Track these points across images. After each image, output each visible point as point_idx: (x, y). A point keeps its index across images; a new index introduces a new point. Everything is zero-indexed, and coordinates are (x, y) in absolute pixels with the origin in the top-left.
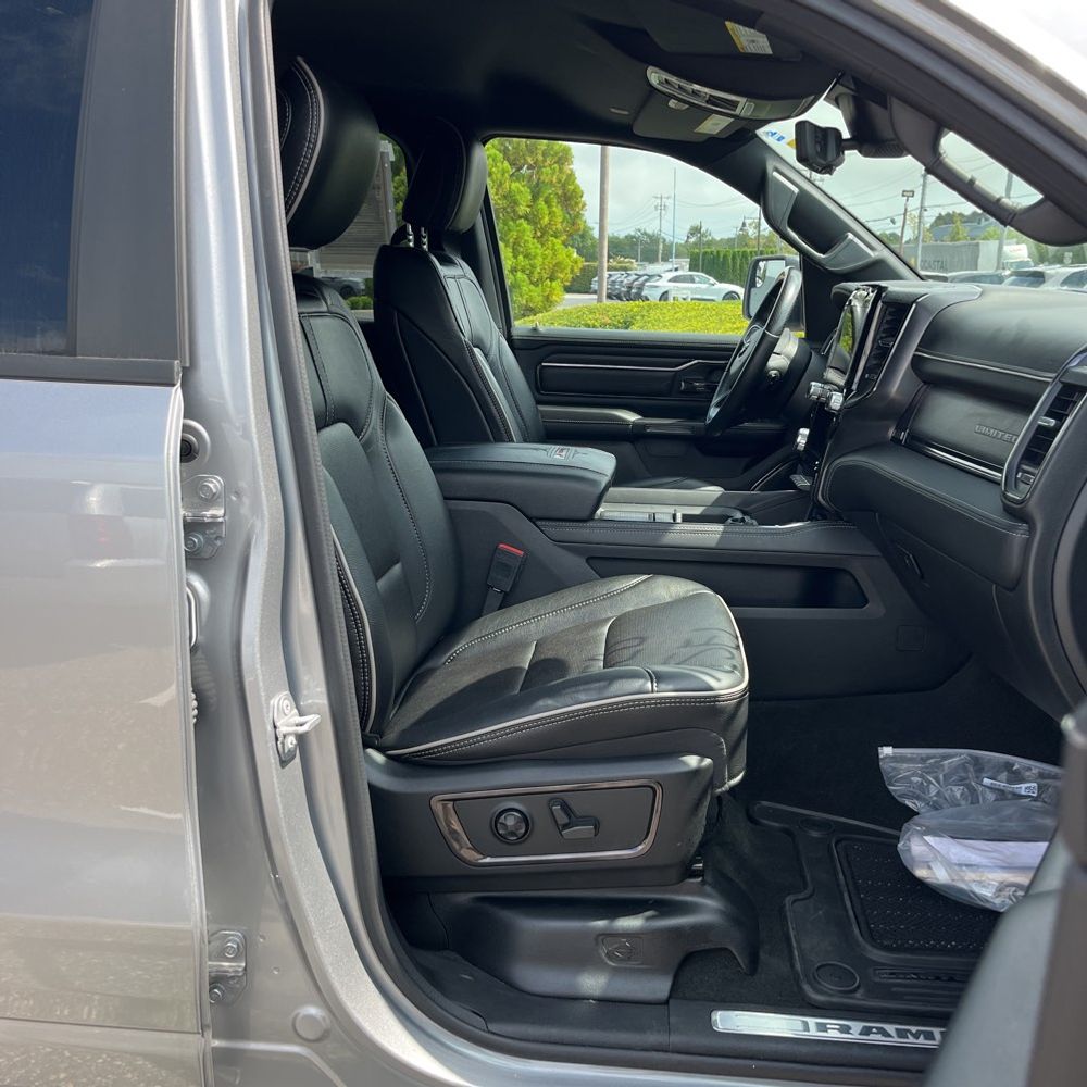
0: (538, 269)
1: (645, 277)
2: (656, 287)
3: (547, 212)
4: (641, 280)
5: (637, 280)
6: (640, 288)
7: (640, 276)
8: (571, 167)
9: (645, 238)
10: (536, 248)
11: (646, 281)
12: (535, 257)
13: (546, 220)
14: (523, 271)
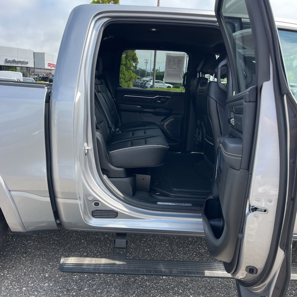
0: (127, 78)
1: (146, 81)
2: (150, 84)
3: (129, 64)
4: (145, 82)
5: (144, 82)
6: (145, 84)
7: (144, 81)
8: (135, 52)
9: (140, 71)
10: (126, 73)
11: (147, 82)
12: (126, 75)
13: (129, 65)
14: (123, 79)
